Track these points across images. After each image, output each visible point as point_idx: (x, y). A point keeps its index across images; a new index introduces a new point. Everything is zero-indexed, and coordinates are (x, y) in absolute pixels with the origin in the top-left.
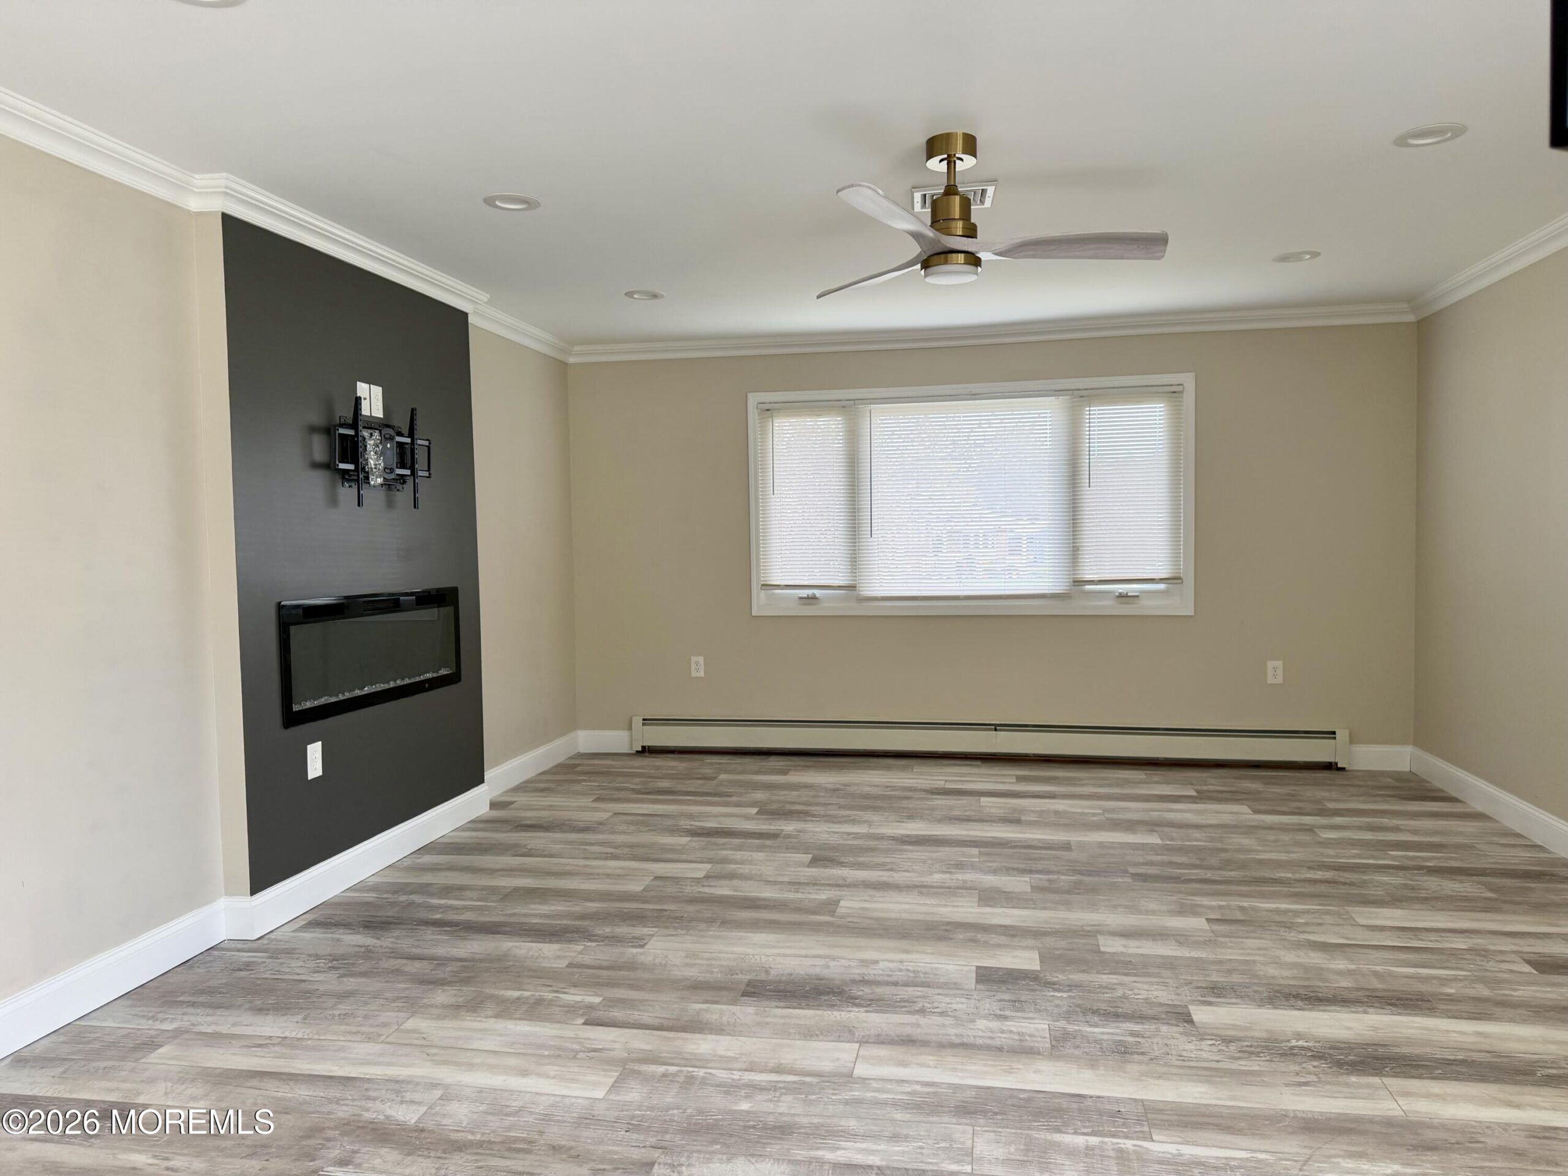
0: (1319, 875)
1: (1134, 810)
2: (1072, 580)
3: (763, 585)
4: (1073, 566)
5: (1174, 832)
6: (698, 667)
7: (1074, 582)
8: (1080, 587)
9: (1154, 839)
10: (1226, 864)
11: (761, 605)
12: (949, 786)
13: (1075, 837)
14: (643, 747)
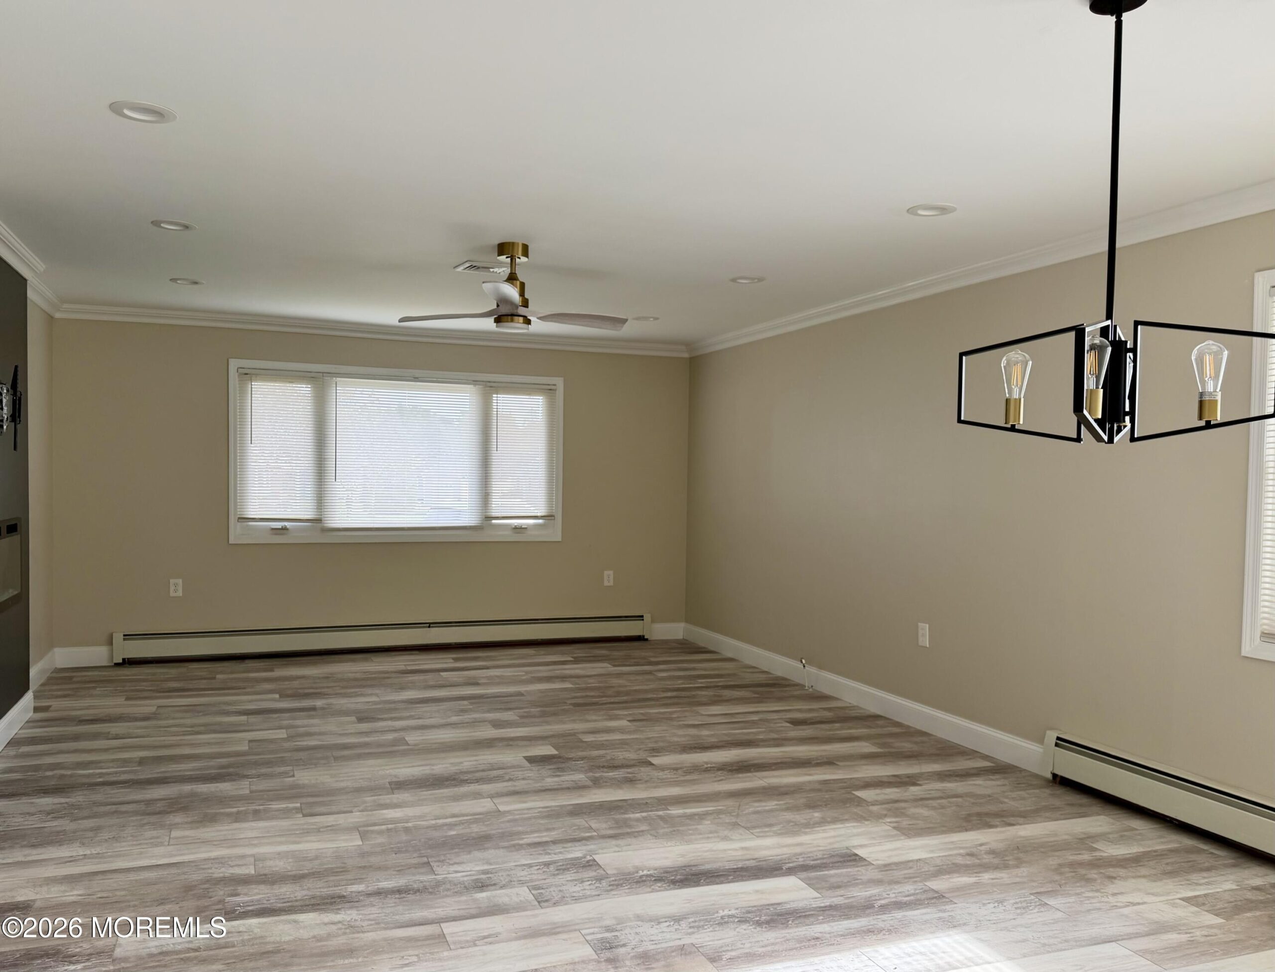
0: (669, 694)
1: (543, 671)
2: (484, 517)
3: (239, 518)
4: (485, 507)
5: (577, 680)
6: (176, 588)
7: (486, 518)
8: (489, 522)
9: (568, 685)
10: (618, 694)
11: (236, 534)
12: (409, 668)
13: (522, 689)
14: (124, 660)
